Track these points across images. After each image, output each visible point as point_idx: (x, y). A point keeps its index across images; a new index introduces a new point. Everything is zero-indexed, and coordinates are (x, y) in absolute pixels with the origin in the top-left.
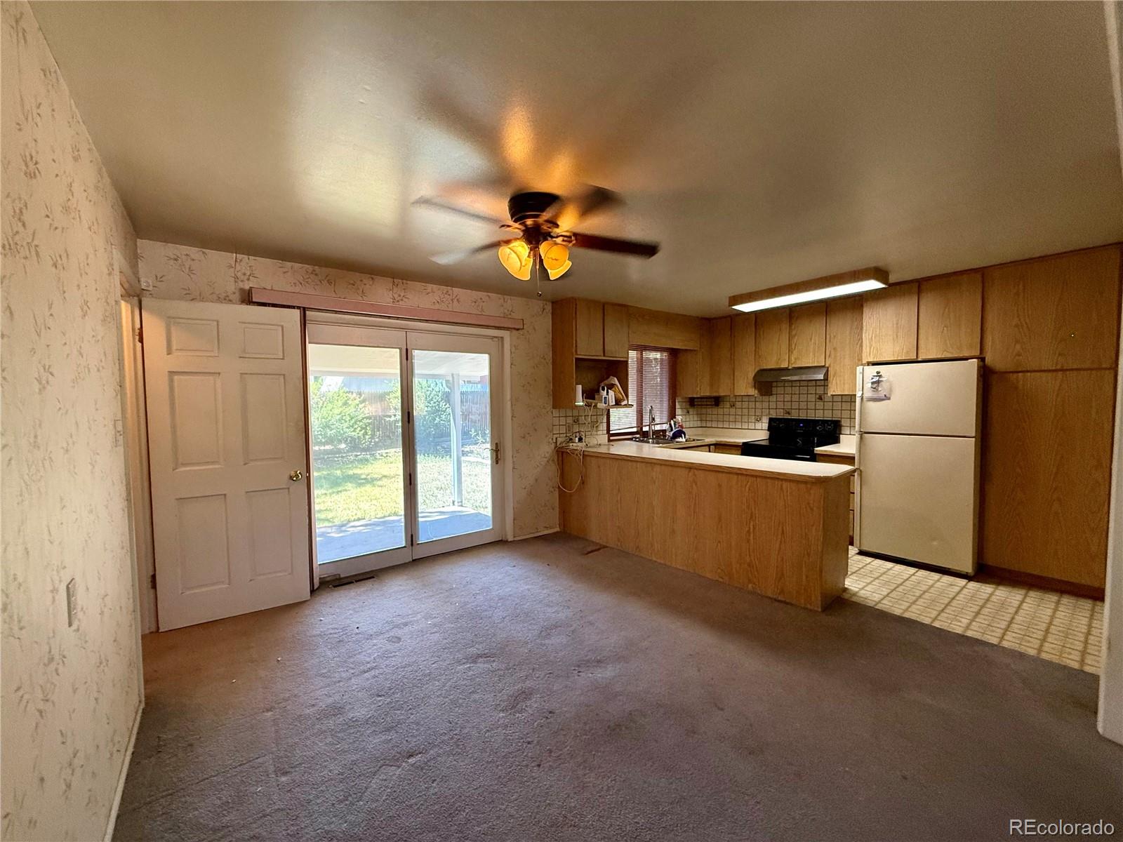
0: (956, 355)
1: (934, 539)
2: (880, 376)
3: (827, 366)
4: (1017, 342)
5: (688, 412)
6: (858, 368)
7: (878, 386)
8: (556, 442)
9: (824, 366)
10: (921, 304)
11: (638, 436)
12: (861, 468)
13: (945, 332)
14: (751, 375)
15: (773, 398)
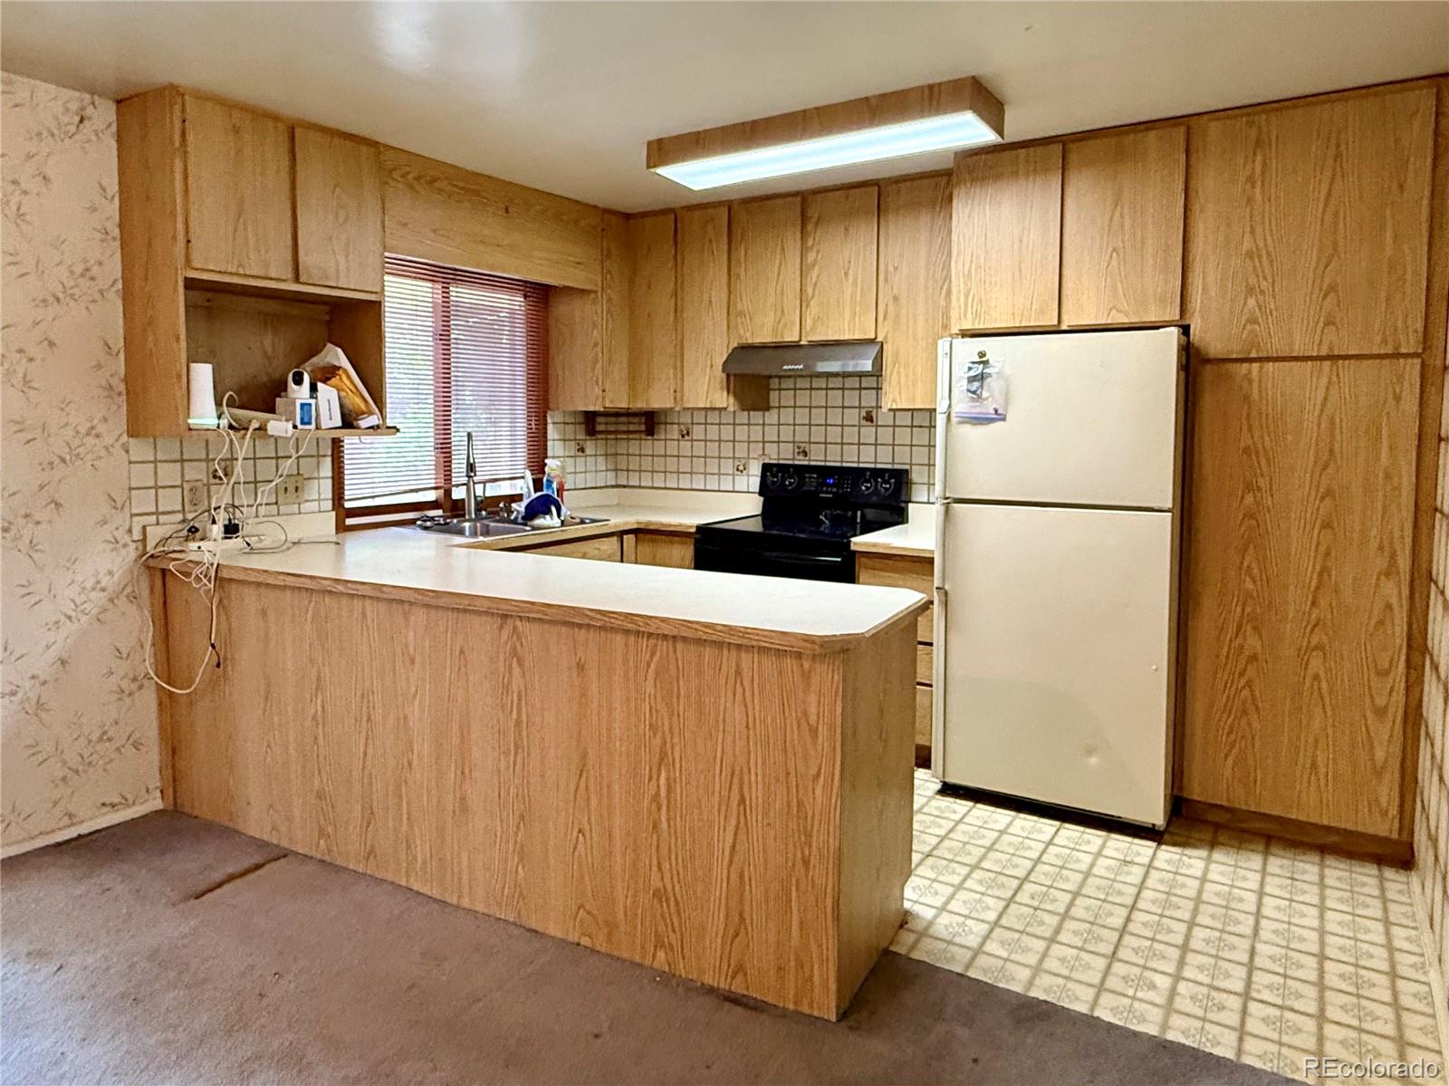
0: (1134, 319)
1: (1090, 751)
2: (986, 363)
3: (879, 339)
4: (1250, 291)
5: (582, 450)
6: (940, 342)
7: (982, 386)
8: (144, 540)
9: (872, 341)
10: (1068, 191)
11: (440, 512)
12: (946, 587)
13: (1114, 262)
14: (720, 360)
15: (772, 417)
